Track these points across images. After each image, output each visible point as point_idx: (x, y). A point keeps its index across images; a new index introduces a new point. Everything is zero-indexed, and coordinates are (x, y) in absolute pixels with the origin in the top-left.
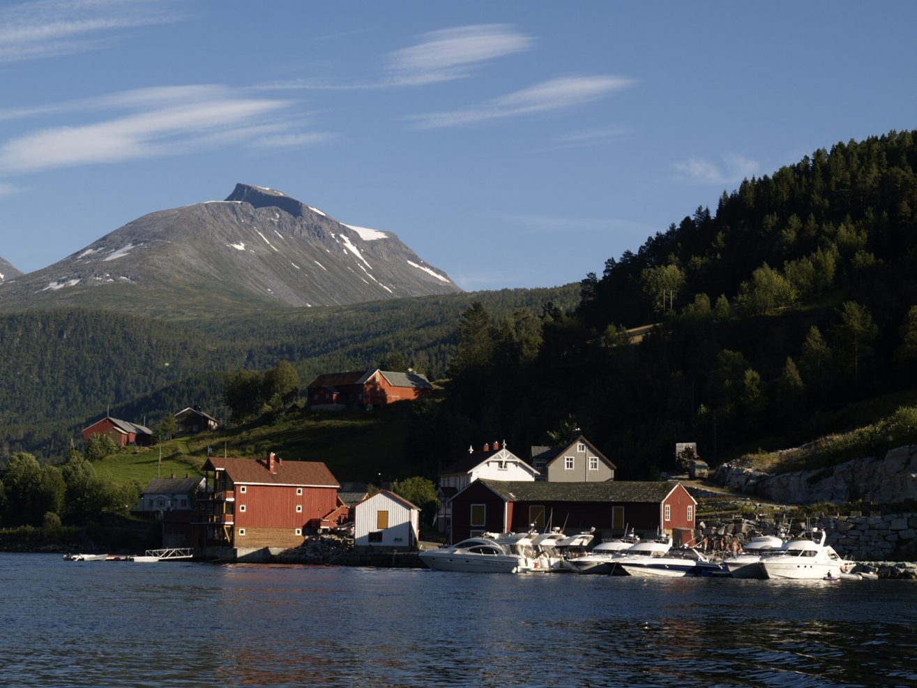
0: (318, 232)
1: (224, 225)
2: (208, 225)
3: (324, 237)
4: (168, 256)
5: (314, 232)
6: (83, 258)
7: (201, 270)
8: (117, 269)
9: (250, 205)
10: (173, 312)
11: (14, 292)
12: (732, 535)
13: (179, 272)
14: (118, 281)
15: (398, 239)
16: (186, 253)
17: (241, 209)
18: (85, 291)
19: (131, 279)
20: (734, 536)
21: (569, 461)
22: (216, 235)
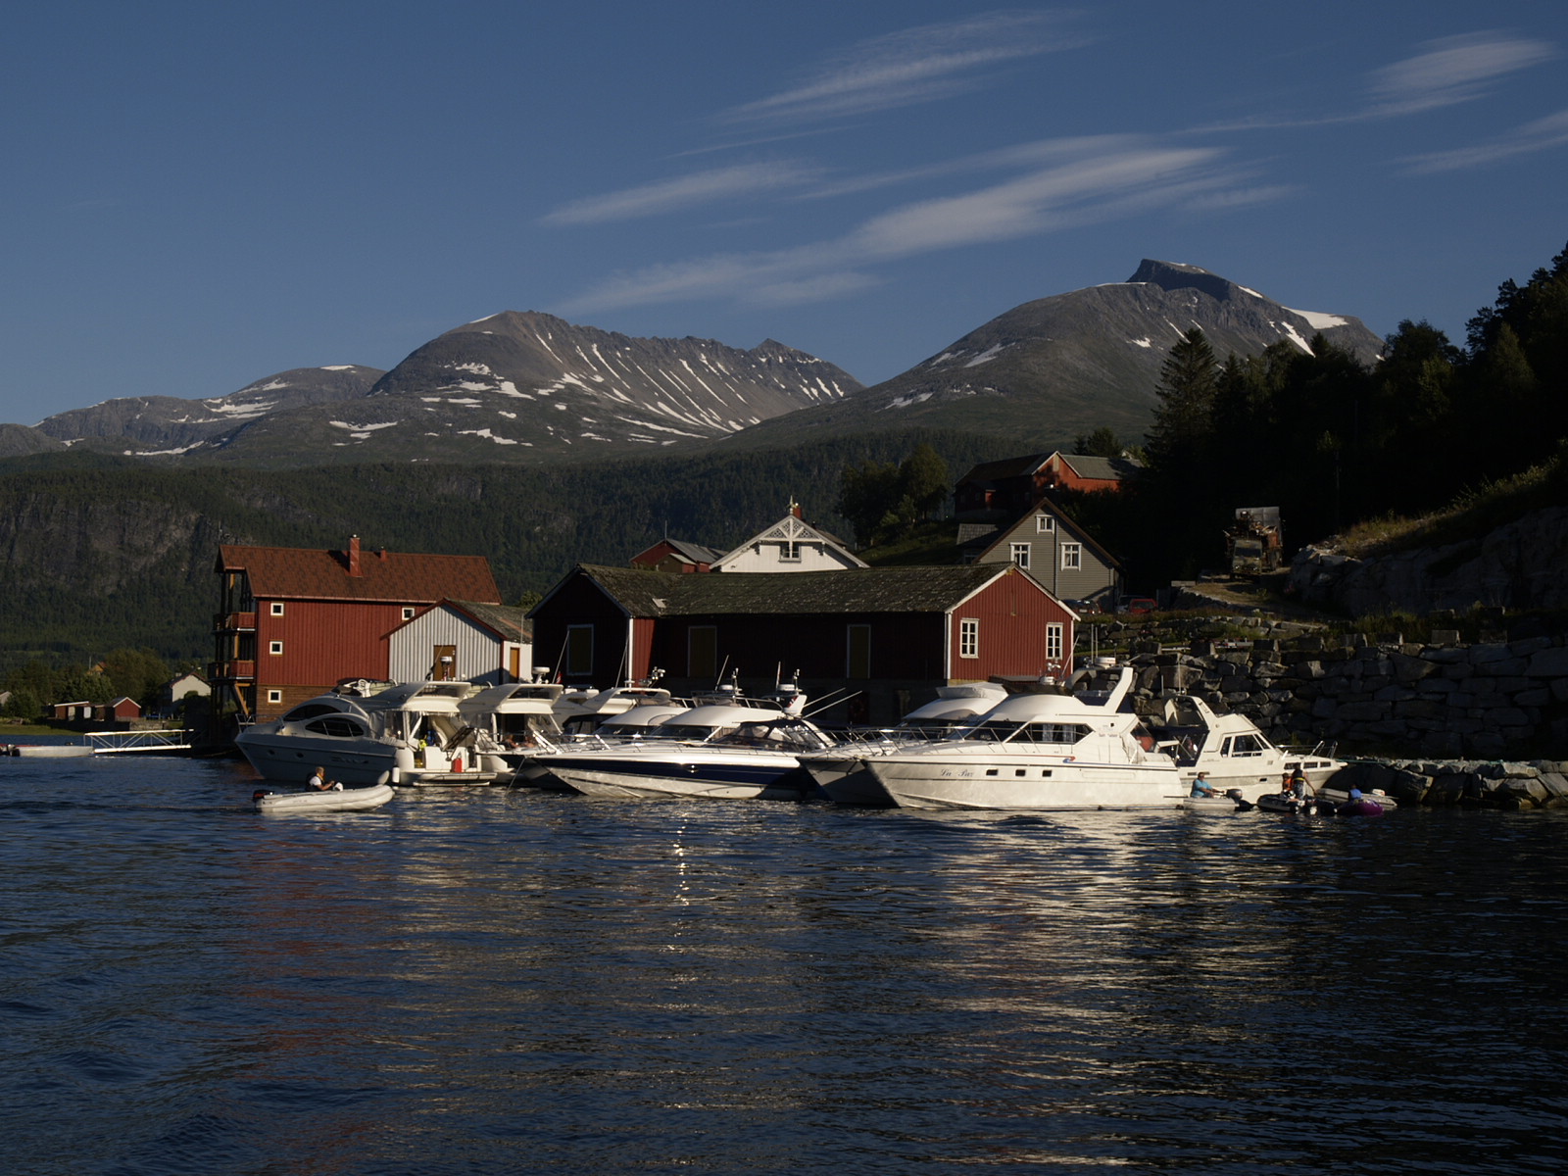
0: (1252, 320)
1: (1123, 315)
2: (1101, 316)
3: (1260, 327)
4: (1047, 358)
5: (1246, 320)
6: (938, 365)
7: (1091, 376)
8: (982, 376)
9: (1157, 287)
10: (1051, 432)
11: (849, 413)
12: (1151, 694)
13: (1061, 378)
14: (982, 393)
15: (1362, 325)
16: (1071, 354)
17: (1145, 293)
18: (938, 408)
19: (998, 390)
20: (1156, 697)
21: (1021, 552)
22: (1112, 329)
